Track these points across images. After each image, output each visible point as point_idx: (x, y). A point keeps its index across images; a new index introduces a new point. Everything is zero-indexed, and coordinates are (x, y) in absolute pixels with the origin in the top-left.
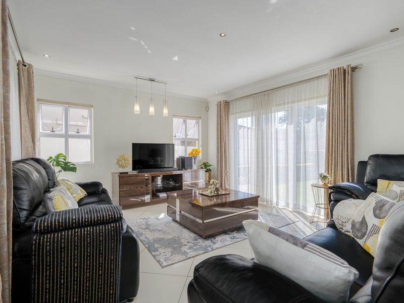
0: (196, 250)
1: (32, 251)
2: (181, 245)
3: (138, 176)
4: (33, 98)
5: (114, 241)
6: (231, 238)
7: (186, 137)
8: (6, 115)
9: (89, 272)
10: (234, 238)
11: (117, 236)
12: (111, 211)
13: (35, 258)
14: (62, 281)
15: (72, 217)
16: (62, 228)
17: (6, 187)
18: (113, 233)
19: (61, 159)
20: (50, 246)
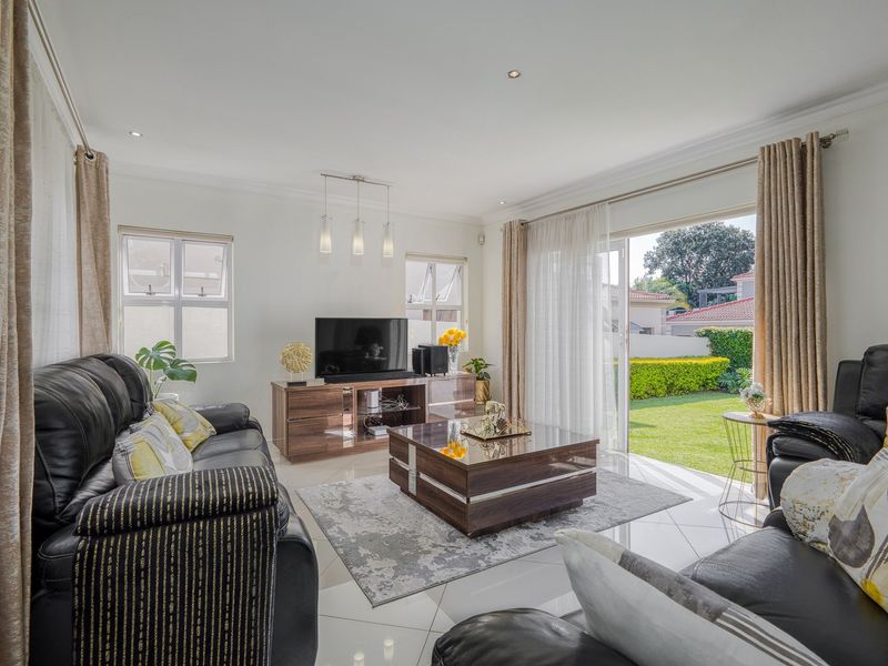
0: (450, 565)
1: (74, 577)
2: (419, 552)
3: (328, 390)
4: (106, 226)
5: (258, 553)
6: (531, 537)
7: (434, 303)
8: (22, 271)
9: (202, 625)
10: (540, 537)
11: (265, 543)
12: (252, 483)
13: (80, 591)
14: (141, 645)
15: (165, 498)
16: (142, 522)
17: (18, 431)
18: (255, 536)
19: (165, 354)
20: (113, 564)
